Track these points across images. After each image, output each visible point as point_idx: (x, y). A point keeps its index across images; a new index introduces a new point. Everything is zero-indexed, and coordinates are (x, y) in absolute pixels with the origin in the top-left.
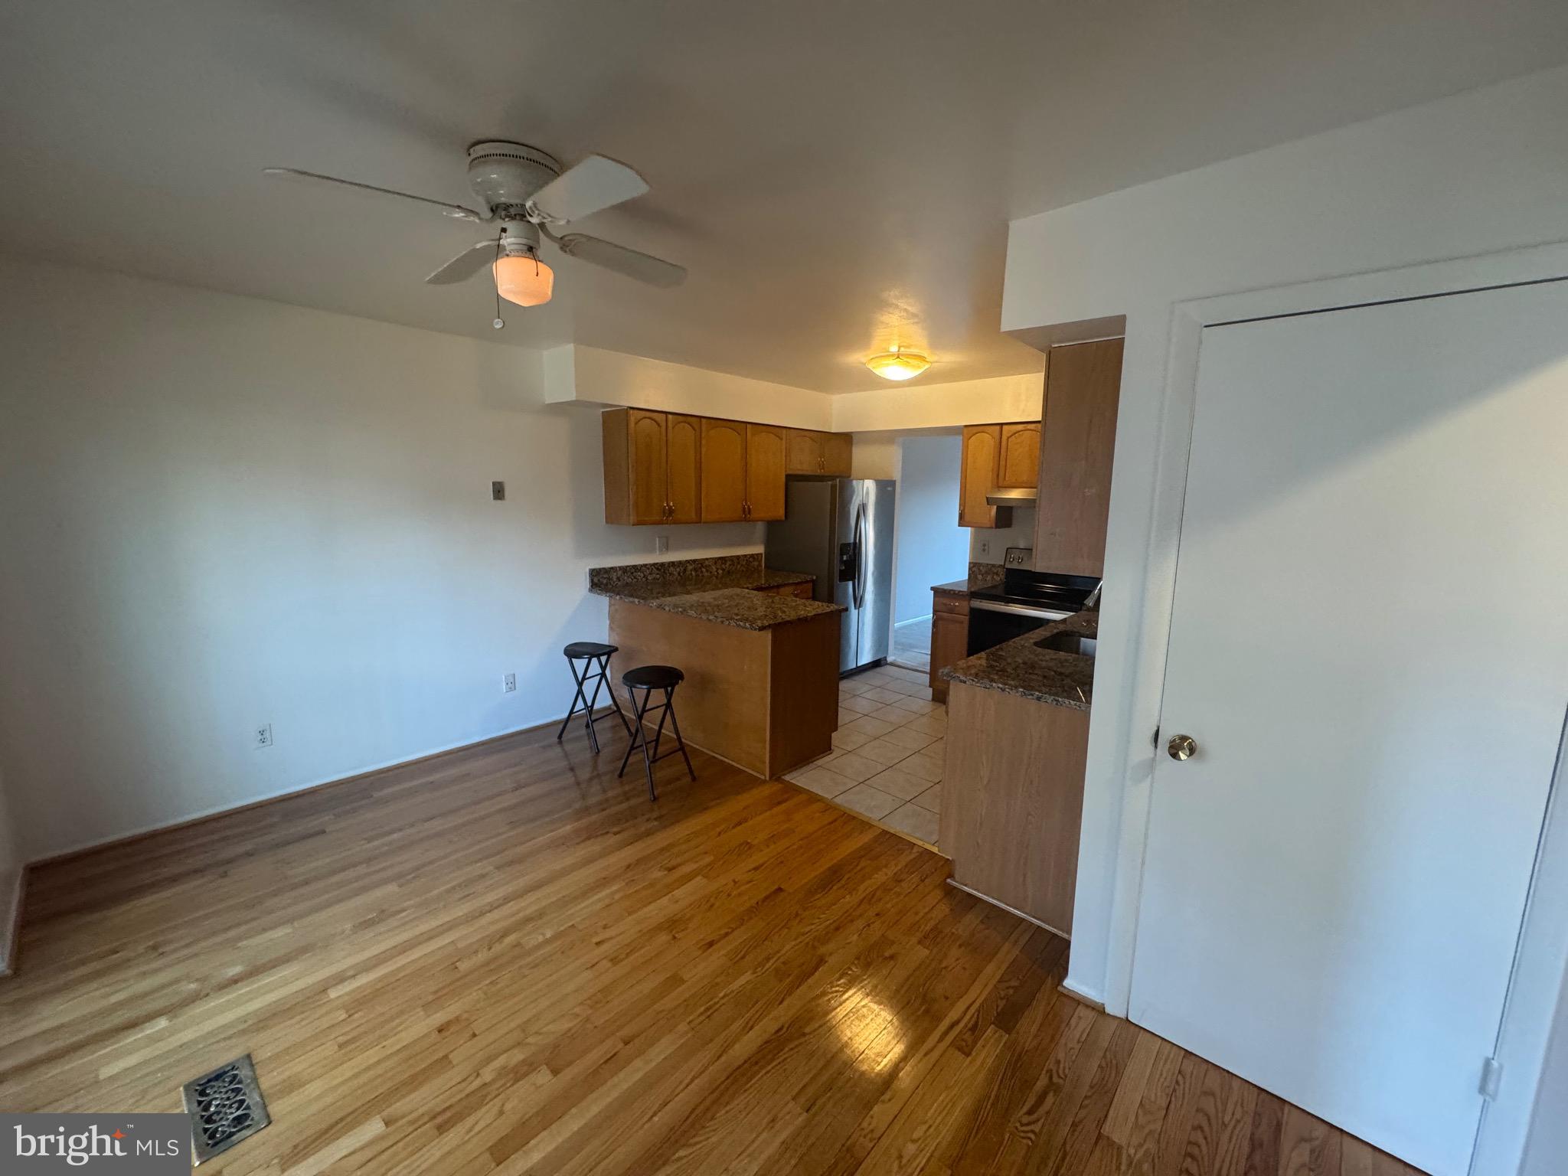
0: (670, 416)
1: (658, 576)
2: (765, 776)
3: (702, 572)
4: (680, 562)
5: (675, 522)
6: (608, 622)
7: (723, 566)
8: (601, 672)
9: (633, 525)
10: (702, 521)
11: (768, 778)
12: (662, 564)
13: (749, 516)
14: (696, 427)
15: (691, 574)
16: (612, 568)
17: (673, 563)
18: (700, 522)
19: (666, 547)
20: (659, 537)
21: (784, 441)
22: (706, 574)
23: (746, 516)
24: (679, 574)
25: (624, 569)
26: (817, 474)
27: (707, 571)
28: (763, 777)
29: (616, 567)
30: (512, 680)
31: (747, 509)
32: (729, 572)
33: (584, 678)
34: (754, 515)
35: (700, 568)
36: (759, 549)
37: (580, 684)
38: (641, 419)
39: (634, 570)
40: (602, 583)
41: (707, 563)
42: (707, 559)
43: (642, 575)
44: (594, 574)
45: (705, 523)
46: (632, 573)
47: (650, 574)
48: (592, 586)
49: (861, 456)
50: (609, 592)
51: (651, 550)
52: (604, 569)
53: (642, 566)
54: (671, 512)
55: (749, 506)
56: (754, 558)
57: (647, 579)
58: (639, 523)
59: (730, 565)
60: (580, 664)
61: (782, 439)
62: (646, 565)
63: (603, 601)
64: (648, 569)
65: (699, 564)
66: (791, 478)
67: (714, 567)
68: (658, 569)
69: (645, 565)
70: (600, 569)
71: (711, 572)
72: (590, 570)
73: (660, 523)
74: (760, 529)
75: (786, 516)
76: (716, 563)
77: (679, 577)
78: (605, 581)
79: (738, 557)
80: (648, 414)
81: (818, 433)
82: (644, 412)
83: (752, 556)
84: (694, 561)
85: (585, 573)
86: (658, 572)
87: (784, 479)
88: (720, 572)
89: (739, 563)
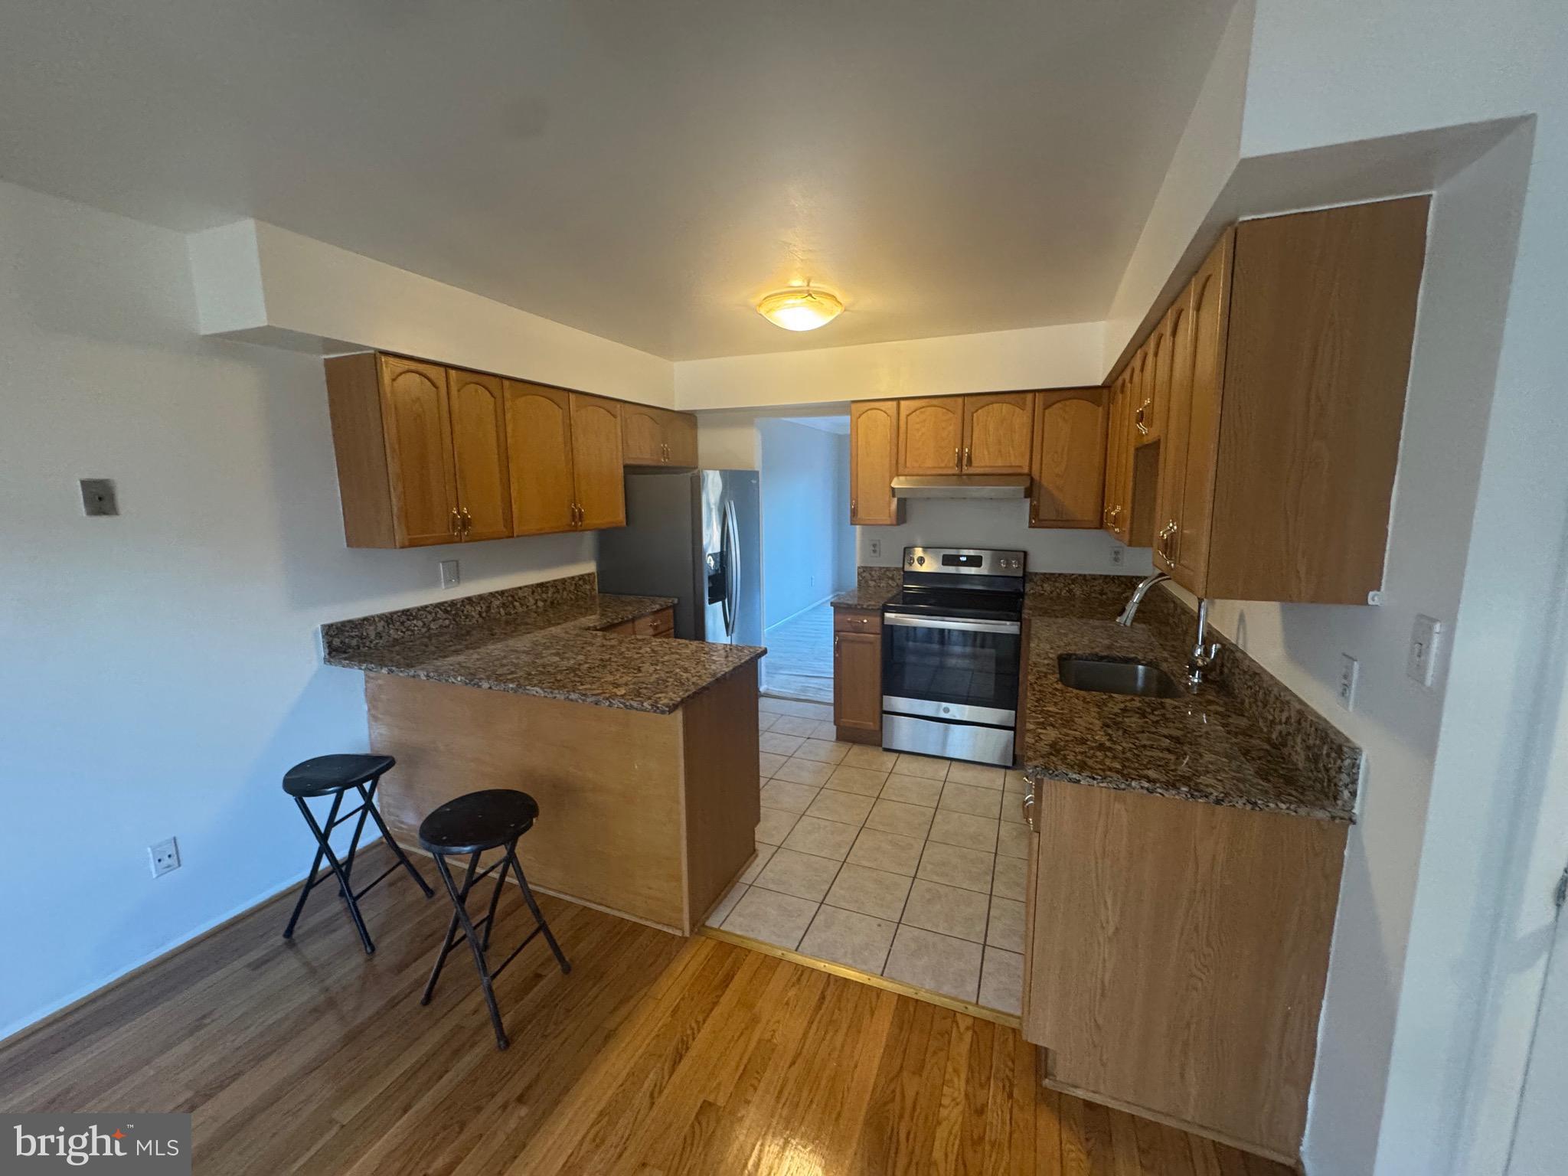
0: (453, 373)
1: (447, 622)
2: (682, 929)
3: (514, 607)
4: (481, 597)
5: (472, 539)
6: (365, 707)
7: (544, 596)
8: (362, 802)
9: (402, 547)
10: (515, 535)
11: (687, 934)
12: (453, 603)
13: (580, 523)
14: (497, 394)
15: (499, 613)
16: (365, 619)
17: (469, 599)
18: (513, 537)
19: (456, 575)
20: (443, 562)
21: (619, 418)
22: (520, 610)
23: (576, 522)
24: (480, 614)
25: (389, 619)
26: (660, 464)
27: (522, 605)
28: (678, 933)
29: (373, 617)
30: (172, 851)
31: (577, 514)
32: (552, 603)
33: (331, 823)
34: (587, 522)
35: (512, 603)
36: (589, 568)
37: (323, 837)
38: (401, 374)
39: (404, 618)
40: (349, 647)
41: (520, 594)
42: (520, 588)
43: (420, 623)
44: (331, 632)
45: (518, 536)
46: (402, 623)
47: (434, 620)
48: (329, 654)
49: (708, 442)
50: (365, 661)
51: (433, 583)
52: (350, 621)
53: (419, 609)
54: (466, 523)
55: (580, 510)
56: (584, 580)
57: (429, 629)
58: (413, 544)
59: (554, 593)
60: (320, 806)
61: (615, 416)
62: (427, 607)
63: (354, 678)
64: (430, 613)
65: (509, 597)
66: (630, 470)
67: (531, 599)
68: (446, 612)
69: (424, 608)
70: (343, 624)
71: (527, 607)
72: (323, 626)
73: (449, 541)
74: (589, 540)
75: (627, 524)
76: (533, 592)
77: (480, 620)
78: (354, 642)
79: (564, 581)
80: (413, 366)
81: (659, 411)
82: (406, 362)
83: (581, 577)
84: (502, 593)
85: (315, 634)
86: (445, 616)
87: (621, 471)
88: (540, 604)
89: (565, 589)
